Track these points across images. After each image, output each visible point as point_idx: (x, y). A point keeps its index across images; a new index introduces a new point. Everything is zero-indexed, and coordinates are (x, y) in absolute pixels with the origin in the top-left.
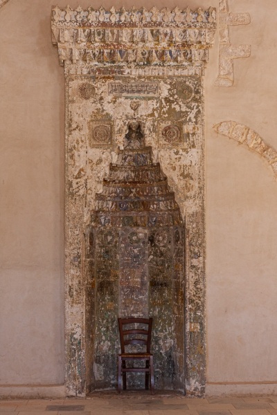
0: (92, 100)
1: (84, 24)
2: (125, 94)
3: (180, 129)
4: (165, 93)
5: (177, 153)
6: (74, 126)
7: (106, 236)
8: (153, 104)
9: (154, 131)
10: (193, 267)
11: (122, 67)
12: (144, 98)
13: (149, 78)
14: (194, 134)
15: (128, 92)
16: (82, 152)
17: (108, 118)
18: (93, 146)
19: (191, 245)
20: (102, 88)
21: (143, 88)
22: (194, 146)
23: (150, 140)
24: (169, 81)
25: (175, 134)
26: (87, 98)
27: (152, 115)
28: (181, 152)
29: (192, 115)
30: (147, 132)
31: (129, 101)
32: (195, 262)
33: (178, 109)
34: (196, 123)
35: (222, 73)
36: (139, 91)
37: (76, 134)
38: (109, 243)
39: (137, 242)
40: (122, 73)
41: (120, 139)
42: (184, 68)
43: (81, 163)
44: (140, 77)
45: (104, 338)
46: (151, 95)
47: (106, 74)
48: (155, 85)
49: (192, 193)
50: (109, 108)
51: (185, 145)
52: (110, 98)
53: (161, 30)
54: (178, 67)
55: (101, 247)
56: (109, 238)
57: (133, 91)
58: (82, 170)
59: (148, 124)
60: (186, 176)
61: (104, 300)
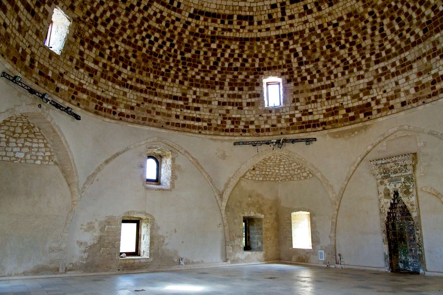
0: (383, 185)
1: (377, 165)
2: (392, 182)
3: (409, 191)
4: (403, 180)
5: (408, 198)
6: (380, 193)
7: (400, 224)
8: (400, 184)
9: (401, 192)
10: (417, 233)
11: (390, 175)
12: (397, 183)
13: (398, 176)
14: (413, 192)
15: (393, 181)
16: (382, 200)
17: (388, 190)
18: (385, 198)
19: (416, 226)
20: (386, 181)
21: (397, 180)
22: (413, 196)
23: (400, 195)
24: (403, 177)
25: (407, 192)
26: (382, 185)
27: (400, 187)
28: (410, 198)
29: (411, 186)
30: (399, 193)
31: (393, 184)
32: (418, 232)
33: (407, 185)
34: (413, 188)
35: (421, 171)
36: (395, 181)
37: (380, 195)
38: (401, 226)
39: (411, 225)
40: (390, 176)
41: (392, 196)
42: (407, 172)
43: (382, 203)
44: (395, 177)
45: (402, 255)
46: (399, 181)
47: (386, 177)
48: (400, 179)
49: (414, 210)
50: (388, 187)
51: (411, 196)
52: (388, 184)
53: (397, 162)
54: (405, 172)
55: (398, 227)
56: (402, 225)
57: (394, 181)
58: (383, 205)
59: (399, 190)
60: (412, 205)
61: (401, 243)
